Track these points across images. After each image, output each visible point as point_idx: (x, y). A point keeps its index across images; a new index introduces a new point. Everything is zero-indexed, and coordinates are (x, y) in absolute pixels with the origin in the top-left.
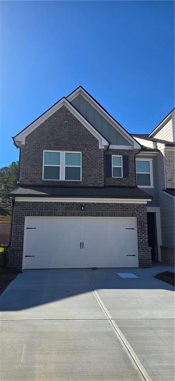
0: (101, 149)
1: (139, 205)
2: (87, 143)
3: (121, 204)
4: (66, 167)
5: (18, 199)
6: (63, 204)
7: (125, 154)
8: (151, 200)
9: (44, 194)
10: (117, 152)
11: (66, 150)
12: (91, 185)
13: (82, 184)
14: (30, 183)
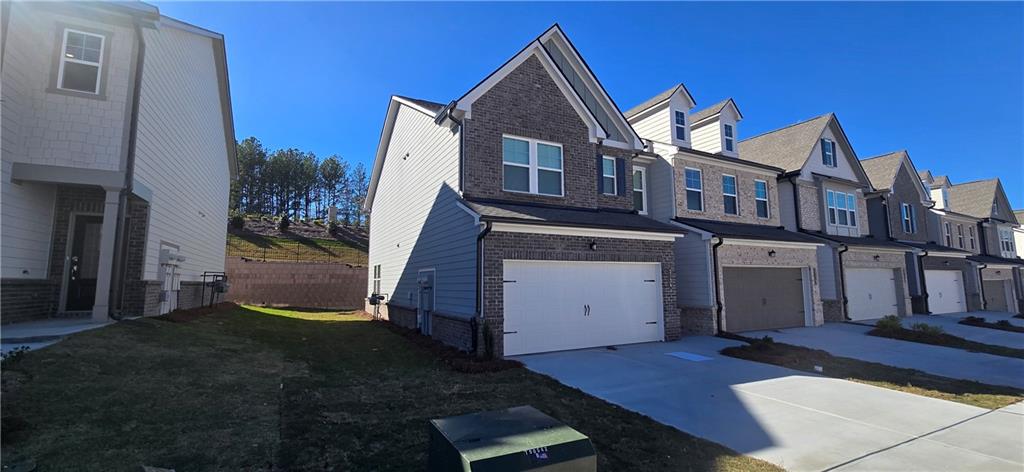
0: (592, 144)
1: (666, 243)
2: (571, 130)
3: (643, 241)
4: (539, 170)
5: (496, 227)
6: (562, 238)
7: (621, 156)
8: (682, 236)
9: (535, 218)
10: (611, 151)
11: (541, 138)
12: (579, 205)
13: (566, 202)
14: (483, 196)
